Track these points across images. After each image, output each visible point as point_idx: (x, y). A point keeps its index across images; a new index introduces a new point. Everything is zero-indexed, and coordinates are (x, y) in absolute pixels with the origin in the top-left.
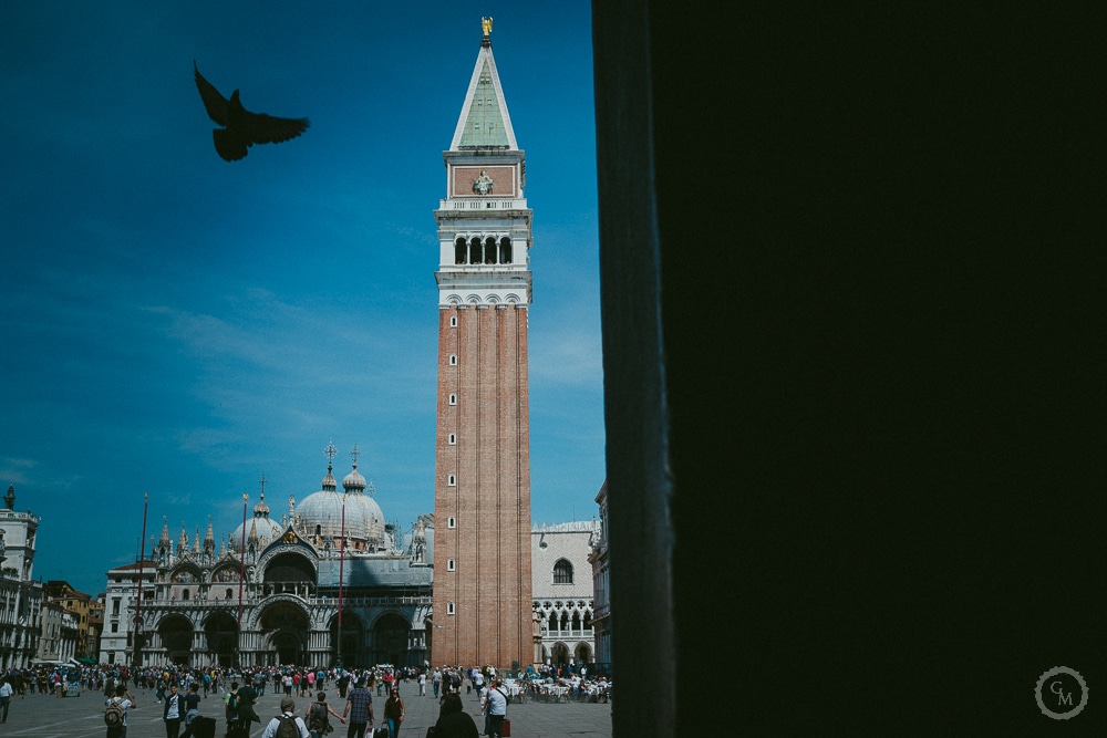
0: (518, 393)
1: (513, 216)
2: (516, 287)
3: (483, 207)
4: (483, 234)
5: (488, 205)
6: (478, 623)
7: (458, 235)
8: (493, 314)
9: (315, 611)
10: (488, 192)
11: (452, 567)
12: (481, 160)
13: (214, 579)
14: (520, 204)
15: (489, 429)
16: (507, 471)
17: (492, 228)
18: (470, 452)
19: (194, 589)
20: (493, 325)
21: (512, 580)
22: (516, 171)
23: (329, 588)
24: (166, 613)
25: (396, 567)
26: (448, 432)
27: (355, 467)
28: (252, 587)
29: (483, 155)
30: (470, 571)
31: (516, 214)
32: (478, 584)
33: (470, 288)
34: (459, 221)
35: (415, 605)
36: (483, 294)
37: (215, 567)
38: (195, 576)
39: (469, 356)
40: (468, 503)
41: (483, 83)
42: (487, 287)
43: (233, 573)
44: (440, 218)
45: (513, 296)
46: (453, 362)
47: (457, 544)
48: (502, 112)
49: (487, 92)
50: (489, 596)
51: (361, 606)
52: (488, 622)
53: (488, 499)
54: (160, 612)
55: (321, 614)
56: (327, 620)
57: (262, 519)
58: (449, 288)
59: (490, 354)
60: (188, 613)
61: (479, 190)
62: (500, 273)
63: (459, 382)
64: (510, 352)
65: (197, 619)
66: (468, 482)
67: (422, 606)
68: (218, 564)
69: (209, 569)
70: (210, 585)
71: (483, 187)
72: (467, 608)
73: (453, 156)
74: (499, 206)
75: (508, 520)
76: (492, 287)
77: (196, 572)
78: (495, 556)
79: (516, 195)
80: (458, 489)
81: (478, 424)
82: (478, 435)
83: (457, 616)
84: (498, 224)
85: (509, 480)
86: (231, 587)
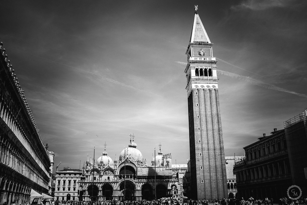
0: (218, 115)
1: (212, 62)
2: (214, 83)
3: (203, 59)
4: (204, 67)
5: (204, 59)
6: (211, 186)
7: (196, 68)
8: (208, 91)
9: (137, 184)
10: (203, 55)
11: (201, 168)
12: (200, 46)
13: (104, 174)
14: (214, 59)
15: (210, 126)
16: (216, 139)
17: (206, 66)
18: (204, 133)
19: (97, 177)
20: (208, 94)
21: (220, 172)
22: (211, 49)
23: (141, 176)
24: (90, 184)
25: (161, 170)
26: (198, 127)
27: (133, 141)
28: (116, 176)
29: (201, 44)
30: (207, 170)
31: (213, 62)
32: (210, 174)
33: (201, 83)
34: (196, 63)
35: (168, 181)
36: (205, 85)
37: (104, 170)
38: (98, 173)
39: (202, 104)
40: (205, 149)
41: (197, 24)
42: (206, 83)
43: (110, 172)
44: (190, 62)
45: (214, 86)
46: (197, 106)
47: (203, 161)
48: (205, 32)
49: (199, 26)
50: (214, 178)
51: (152, 182)
52: (214, 185)
53: (211, 147)
54: (88, 184)
55: (139, 184)
56: (141, 186)
57: (106, 156)
58: (195, 83)
59: (208, 103)
60: (97, 184)
61: (201, 55)
62: (210, 79)
63: (200, 112)
64: (214, 103)
65: (100, 186)
66: (205, 142)
67: (170, 182)
68: (105, 169)
69: (102, 171)
70: (102, 176)
71: (202, 54)
72: (207, 181)
73: (192, 44)
74: (208, 59)
75: (218, 154)
76: (208, 83)
77: (98, 172)
78: (214, 165)
79: (212, 56)
80: (202, 145)
81: (207, 124)
82: (207, 127)
83: (204, 184)
84: (207, 65)
85: (217, 142)
86: (109, 176)
